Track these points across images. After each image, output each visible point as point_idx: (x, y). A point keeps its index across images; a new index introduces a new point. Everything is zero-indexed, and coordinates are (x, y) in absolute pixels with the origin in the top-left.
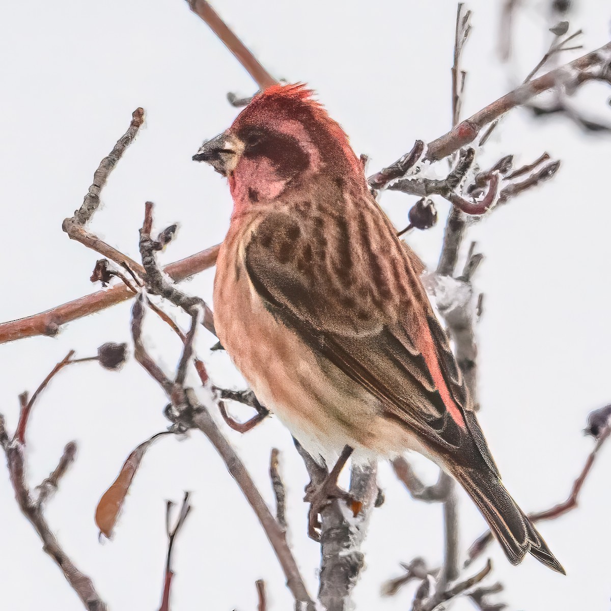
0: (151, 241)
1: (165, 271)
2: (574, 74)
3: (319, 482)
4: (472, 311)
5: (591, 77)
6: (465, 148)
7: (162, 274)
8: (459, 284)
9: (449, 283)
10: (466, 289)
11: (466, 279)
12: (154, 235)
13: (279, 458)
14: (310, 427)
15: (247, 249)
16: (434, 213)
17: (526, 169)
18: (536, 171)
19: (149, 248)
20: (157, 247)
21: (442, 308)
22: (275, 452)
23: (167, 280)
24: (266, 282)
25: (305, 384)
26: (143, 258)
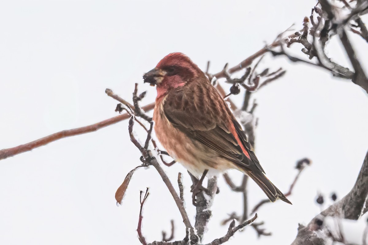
0: (137, 97)
1: (142, 108)
2: (290, 40)
3: (196, 184)
4: (253, 124)
5: (296, 41)
6: (248, 67)
7: (141, 109)
8: (249, 114)
9: (245, 114)
10: (251, 116)
11: (251, 112)
12: (138, 95)
13: (181, 176)
14: (192, 166)
15: (164, 106)
16: (239, 89)
17: (273, 73)
18: (277, 74)
19: (136, 99)
20: (139, 99)
21: (243, 123)
22: (180, 174)
23: (142, 111)
24: (172, 117)
25: (189, 151)
26: (134, 103)
